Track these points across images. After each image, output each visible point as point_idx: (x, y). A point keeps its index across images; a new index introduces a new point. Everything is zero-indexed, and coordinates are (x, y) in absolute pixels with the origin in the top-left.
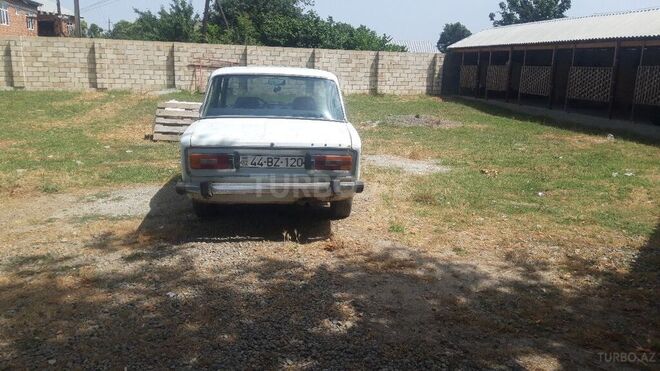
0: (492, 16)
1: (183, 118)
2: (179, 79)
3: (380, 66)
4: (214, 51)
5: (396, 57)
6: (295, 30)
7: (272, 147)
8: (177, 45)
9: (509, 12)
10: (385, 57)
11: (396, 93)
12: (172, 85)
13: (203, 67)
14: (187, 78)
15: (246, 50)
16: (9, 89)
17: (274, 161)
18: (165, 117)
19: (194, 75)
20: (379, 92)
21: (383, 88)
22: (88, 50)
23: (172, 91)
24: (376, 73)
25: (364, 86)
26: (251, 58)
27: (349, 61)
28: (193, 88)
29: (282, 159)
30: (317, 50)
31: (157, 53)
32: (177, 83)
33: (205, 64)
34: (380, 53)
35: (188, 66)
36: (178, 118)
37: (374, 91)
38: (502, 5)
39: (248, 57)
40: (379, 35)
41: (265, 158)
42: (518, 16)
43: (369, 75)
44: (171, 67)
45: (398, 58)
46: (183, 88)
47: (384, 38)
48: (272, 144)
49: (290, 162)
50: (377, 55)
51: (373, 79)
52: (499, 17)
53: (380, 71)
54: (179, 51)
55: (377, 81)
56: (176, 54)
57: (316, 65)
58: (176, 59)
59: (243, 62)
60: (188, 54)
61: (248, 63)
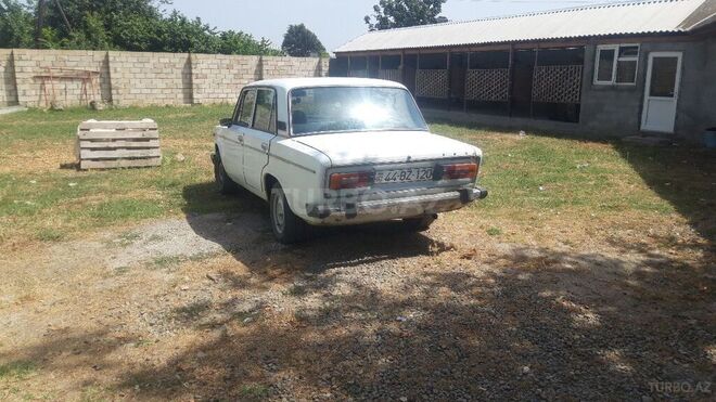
0: (367, 19)
1: (114, 140)
2: (24, 95)
3: (264, 73)
4: (66, 58)
5: (281, 62)
6: (159, 32)
7: (408, 161)
8: (17, 52)
9: (383, 15)
10: (270, 62)
12: (16, 102)
13: (54, 77)
14: (33, 93)
15: (107, 56)
17: (407, 174)
18: (92, 141)
19: (42, 88)
23: (15, 109)
26: (116, 65)
27: (230, 67)
28: (43, 104)
29: (415, 172)
30: (192, 55)
32: (21, 99)
33: (56, 75)
34: (264, 58)
35: (35, 78)
36: (108, 140)
38: (376, 8)
39: (111, 65)
40: (257, 39)
41: (399, 172)
42: (391, 19)
44: (11, 79)
45: (283, 63)
46: (30, 104)
47: (263, 41)
48: (409, 158)
49: (421, 174)
50: (261, 60)
52: (374, 21)
53: (265, 77)
54: (20, 59)
56: (17, 63)
57: (194, 71)
58: (17, 70)
59: (104, 71)
60: (33, 63)
61: (112, 71)
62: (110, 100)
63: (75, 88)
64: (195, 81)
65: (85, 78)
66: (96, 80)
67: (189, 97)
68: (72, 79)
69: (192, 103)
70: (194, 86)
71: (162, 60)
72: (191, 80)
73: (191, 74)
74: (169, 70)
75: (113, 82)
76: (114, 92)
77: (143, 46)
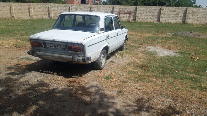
3: (187, 13)
4: (126, 8)
5: (195, 9)
7: (54, 41)
8: (115, 6)
10: (190, 10)
11: (193, 23)
13: (122, 13)
15: (137, 7)
16: (69, 19)
17: (57, 46)
19: (119, 16)
20: (186, 22)
21: (188, 21)
22: (90, 8)
24: (186, 15)
25: (180, 20)
27: (174, 11)
29: (59, 46)
30: (162, 7)
31: (109, 9)
34: (188, 8)
35: (118, 13)
37: (184, 22)
41: (53, 45)
43: (182, 16)
45: (196, 10)
49: (62, 47)
50: (187, 9)
51: (184, 17)
53: (187, 15)
54: (115, 8)
55: (185, 18)
56: (114, 9)
57: (161, 12)
58: (114, 11)
59: (135, 11)
60: (118, 9)
61: (137, 11)
62: (135, 20)
63: (127, 16)
64: (161, 15)
65: (130, 13)
66: (133, 14)
67: (158, 20)
68: (127, 14)
69: (159, 22)
70: (161, 17)
71: (152, 9)
72: (160, 14)
73: (160, 13)
74: (154, 12)
75: (137, 15)
76: (137, 17)
77: (151, 4)
